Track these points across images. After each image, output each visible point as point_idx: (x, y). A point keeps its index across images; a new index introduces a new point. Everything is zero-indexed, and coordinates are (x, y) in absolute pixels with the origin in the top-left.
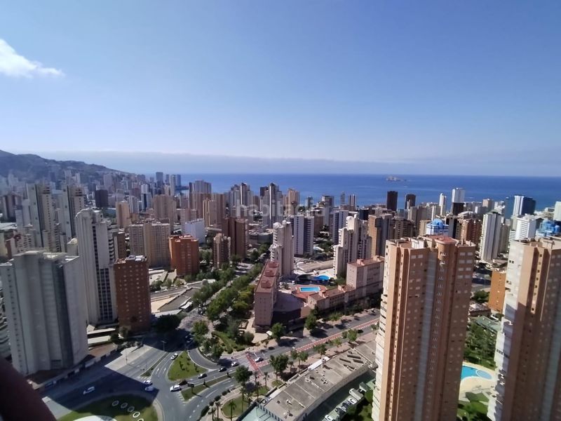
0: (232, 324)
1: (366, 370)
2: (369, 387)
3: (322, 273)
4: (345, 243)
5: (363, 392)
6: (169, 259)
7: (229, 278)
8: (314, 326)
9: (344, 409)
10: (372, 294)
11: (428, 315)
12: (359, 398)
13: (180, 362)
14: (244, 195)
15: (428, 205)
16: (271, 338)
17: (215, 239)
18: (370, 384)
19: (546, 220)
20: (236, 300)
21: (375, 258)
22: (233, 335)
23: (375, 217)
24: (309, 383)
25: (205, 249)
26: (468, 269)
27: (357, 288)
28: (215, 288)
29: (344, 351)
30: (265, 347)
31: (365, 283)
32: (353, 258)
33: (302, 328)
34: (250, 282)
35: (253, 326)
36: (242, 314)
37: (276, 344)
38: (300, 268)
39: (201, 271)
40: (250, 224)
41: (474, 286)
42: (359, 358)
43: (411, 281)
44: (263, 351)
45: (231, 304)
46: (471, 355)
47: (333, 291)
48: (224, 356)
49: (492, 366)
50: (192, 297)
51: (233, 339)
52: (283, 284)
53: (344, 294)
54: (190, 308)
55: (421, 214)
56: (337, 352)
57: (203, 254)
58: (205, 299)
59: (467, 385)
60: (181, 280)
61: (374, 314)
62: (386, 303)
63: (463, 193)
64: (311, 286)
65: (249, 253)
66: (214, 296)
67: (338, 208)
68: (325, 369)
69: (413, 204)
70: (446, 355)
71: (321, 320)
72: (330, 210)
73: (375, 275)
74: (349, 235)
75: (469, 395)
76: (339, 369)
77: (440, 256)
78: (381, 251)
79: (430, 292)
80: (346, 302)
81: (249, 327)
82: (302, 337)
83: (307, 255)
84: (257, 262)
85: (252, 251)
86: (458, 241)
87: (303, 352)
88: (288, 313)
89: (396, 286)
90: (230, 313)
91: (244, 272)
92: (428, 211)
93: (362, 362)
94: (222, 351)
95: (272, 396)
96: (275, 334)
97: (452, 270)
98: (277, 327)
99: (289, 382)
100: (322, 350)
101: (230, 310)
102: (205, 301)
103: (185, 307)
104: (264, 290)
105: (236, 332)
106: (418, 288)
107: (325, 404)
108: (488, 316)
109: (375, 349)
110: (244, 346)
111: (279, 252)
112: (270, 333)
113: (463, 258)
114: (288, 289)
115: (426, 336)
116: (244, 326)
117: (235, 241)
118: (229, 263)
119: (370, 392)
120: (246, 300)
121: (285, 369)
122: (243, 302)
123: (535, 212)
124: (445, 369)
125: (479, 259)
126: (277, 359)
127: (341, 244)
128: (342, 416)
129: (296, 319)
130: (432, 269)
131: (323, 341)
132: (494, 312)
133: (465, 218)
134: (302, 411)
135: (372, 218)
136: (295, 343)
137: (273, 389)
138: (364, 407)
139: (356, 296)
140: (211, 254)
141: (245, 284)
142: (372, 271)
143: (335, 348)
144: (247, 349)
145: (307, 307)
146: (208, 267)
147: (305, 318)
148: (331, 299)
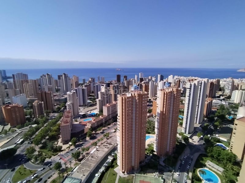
0: (49, 144)
1: (114, 147)
2: (115, 153)
3: (92, 112)
4: (101, 97)
5: (113, 156)
6: (4, 118)
7: (45, 122)
8: (91, 135)
9: (107, 165)
10: (114, 117)
11: (134, 120)
12: (112, 159)
13: (19, 172)
14: (49, 80)
15: (132, 79)
16: (71, 145)
17: (34, 104)
18: (116, 152)
19: (166, 82)
20: (50, 132)
21: (114, 102)
22: (51, 149)
23: (113, 86)
24: (91, 160)
25: (28, 109)
26: (146, 102)
27: (108, 116)
28: (37, 129)
29: (105, 142)
30: (68, 150)
31: (111, 113)
32: (105, 104)
33: (86, 137)
34: (57, 122)
35: (61, 142)
36: (54, 138)
37: (74, 147)
38: (82, 111)
39: (27, 121)
40: (54, 94)
41: (148, 107)
42: (111, 143)
43: (128, 109)
44: (68, 152)
45: (48, 135)
46: (148, 132)
47: (98, 119)
48: (47, 160)
49: (154, 133)
50: (23, 136)
51: (51, 151)
52: (75, 120)
53: (102, 119)
54: (22, 142)
55: (129, 83)
57: (27, 113)
58: (31, 136)
59: (148, 142)
60: (14, 128)
61: (115, 125)
62: (119, 119)
63: (143, 74)
64: (88, 118)
65: (55, 108)
66: (37, 133)
67: (97, 83)
68: (97, 152)
69: (126, 80)
70: (141, 134)
71: (94, 132)
72: (94, 84)
73: (114, 109)
74: (103, 94)
75: (148, 145)
76: (103, 150)
77: (137, 98)
78: (116, 99)
79: (134, 112)
80: (104, 122)
81: (60, 143)
82: (86, 141)
83: (85, 105)
84: (60, 112)
85: (56, 107)
86: (142, 92)
87: (87, 147)
88: (78, 132)
89: (122, 112)
90: (48, 139)
91: (53, 118)
92: (132, 81)
93: (112, 145)
94: (45, 158)
95: (74, 170)
96: (73, 143)
97: (141, 103)
98: (74, 140)
99: (82, 162)
100: (95, 144)
101: (47, 137)
102: (32, 136)
103: (19, 142)
104: (65, 125)
106: (130, 111)
107: (99, 166)
108: (153, 117)
109: (116, 138)
110: (57, 153)
111: (71, 105)
112: (70, 143)
113: (144, 98)
114: (77, 122)
115: (134, 128)
116: (56, 143)
117: (46, 103)
118: (44, 115)
119: (116, 155)
121: (79, 157)
122: (55, 132)
123: (164, 80)
124: (141, 138)
125: (149, 98)
126: (75, 154)
127: (100, 98)
128: (106, 168)
129: (82, 134)
130: (134, 103)
131: (95, 140)
132: (154, 115)
133: (144, 83)
134: (89, 172)
135: (111, 86)
136: (83, 144)
137: (75, 167)
138: (114, 161)
139: (108, 119)
140: (32, 112)
141: (54, 124)
142: (113, 108)
143: (101, 142)
144: (59, 154)
145: (87, 127)
146: (31, 118)
147: (87, 133)
148: (97, 122)
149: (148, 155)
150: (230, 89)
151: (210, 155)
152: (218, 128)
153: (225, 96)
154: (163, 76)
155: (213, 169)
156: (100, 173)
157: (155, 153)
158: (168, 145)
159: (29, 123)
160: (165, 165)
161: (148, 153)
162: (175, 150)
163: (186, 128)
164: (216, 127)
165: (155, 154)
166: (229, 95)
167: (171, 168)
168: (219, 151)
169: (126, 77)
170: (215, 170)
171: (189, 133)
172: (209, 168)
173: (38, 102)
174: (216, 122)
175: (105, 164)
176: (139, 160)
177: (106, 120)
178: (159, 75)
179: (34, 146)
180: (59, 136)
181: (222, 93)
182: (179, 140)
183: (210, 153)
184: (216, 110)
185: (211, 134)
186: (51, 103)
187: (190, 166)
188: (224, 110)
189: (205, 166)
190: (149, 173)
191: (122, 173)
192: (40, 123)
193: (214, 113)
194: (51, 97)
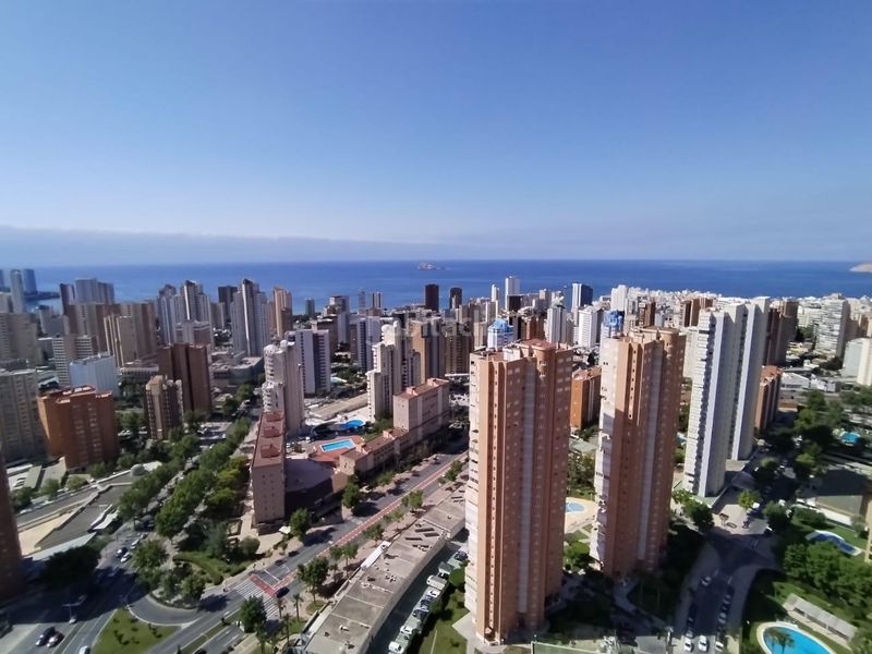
0: (214, 533)
1: (444, 544)
2: (452, 567)
3: (352, 417)
4: (383, 365)
5: (446, 577)
6: (41, 440)
7: (188, 453)
8: (358, 500)
9: (425, 609)
10: (430, 435)
11: (528, 446)
12: (441, 586)
13: (116, 632)
15: (478, 300)
16: (290, 536)
17: (148, 387)
18: (454, 563)
21: (430, 383)
22: (217, 552)
23: (418, 323)
24: (368, 589)
25: (124, 408)
26: (568, 379)
27: (411, 430)
28: (164, 477)
29: (408, 527)
30: (281, 554)
31: (420, 420)
32: (396, 387)
33: (339, 509)
34: (232, 453)
35: (252, 526)
36: (228, 511)
37: (301, 544)
38: (315, 415)
39: (123, 451)
40: (214, 353)
42: (432, 530)
43: (509, 406)
44: (279, 563)
47: (376, 441)
48: (210, 590)
50: (118, 501)
51: (218, 557)
52: (292, 446)
53: (393, 443)
54: (115, 525)
55: (473, 314)
56: (398, 530)
57: (124, 419)
58: (144, 502)
60: (81, 476)
62: (476, 441)
63: (518, 282)
64: (338, 439)
65: (219, 403)
66: (163, 492)
68: (387, 560)
69: (459, 302)
70: (550, 494)
71: (364, 490)
72: (348, 318)
73: (432, 406)
74: (388, 352)
76: (407, 553)
77: (540, 366)
79: (529, 416)
80: (398, 452)
81: (246, 529)
82: (342, 522)
83: (322, 392)
84: (236, 417)
85: (222, 398)
87: (349, 544)
88: (309, 490)
89: (490, 415)
90: (203, 514)
91: (215, 437)
92: (480, 308)
93: (437, 535)
94: (203, 582)
95: (313, 629)
96: (295, 529)
98: (300, 517)
99: (337, 597)
100: (376, 533)
101: (201, 508)
102: (146, 506)
103: (103, 526)
104: (267, 462)
105: (223, 544)
106: (516, 414)
107: (396, 611)
110: (243, 564)
111: (279, 393)
112: (286, 530)
113: (562, 366)
114: (301, 452)
116: (234, 530)
117: (189, 385)
118: (182, 427)
120: (231, 485)
121: (325, 579)
122: (227, 489)
124: (549, 511)
126: (311, 568)
128: (426, 619)
129: (326, 497)
130: (531, 385)
131: (374, 519)
133: (527, 315)
134: (366, 634)
135: (415, 324)
136: (331, 534)
137: (311, 618)
138: (451, 596)
139: (412, 442)
140: (142, 417)
141: (222, 459)
142: (429, 402)
143: (395, 525)
144: (250, 568)
145: (340, 473)
146: (137, 440)
147: (341, 493)
148: (375, 453)
149: (570, 572)
150: (836, 333)
151: (797, 576)
152: (812, 476)
153: (822, 361)
154: (591, 290)
155: (815, 627)
156: (406, 638)
157: (597, 567)
158: (643, 536)
159: (132, 456)
160: (637, 611)
161: (568, 567)
162: (665, 553)
163: (697, 475)
164: (802, 470)
165: (597, 572)
166: (832, 354)
167: (658, 622)
168: (831, 558)
169: (456, 292)
170: (824, 632)
171: (709, 494)
172: (797, 623)
173: (164, 382)
174: (801, 451)
175: (417, 607)
176: (543, 592)
177: (405, 446)
178: (575, 285)
179: (158, 538)
180: (243, 505)
181: (806, 350)
182: (675, 519)
183: (799, 566)
184: (796, 410)
185: (790, 498)
186: (206, 386)
187: (726, 612)
188: (824, 410)
189: (783, 615)
190: (582, 637)
191: (482, 638)
192: (170, 454)
193: (787, 420)
194: (207, 365)
